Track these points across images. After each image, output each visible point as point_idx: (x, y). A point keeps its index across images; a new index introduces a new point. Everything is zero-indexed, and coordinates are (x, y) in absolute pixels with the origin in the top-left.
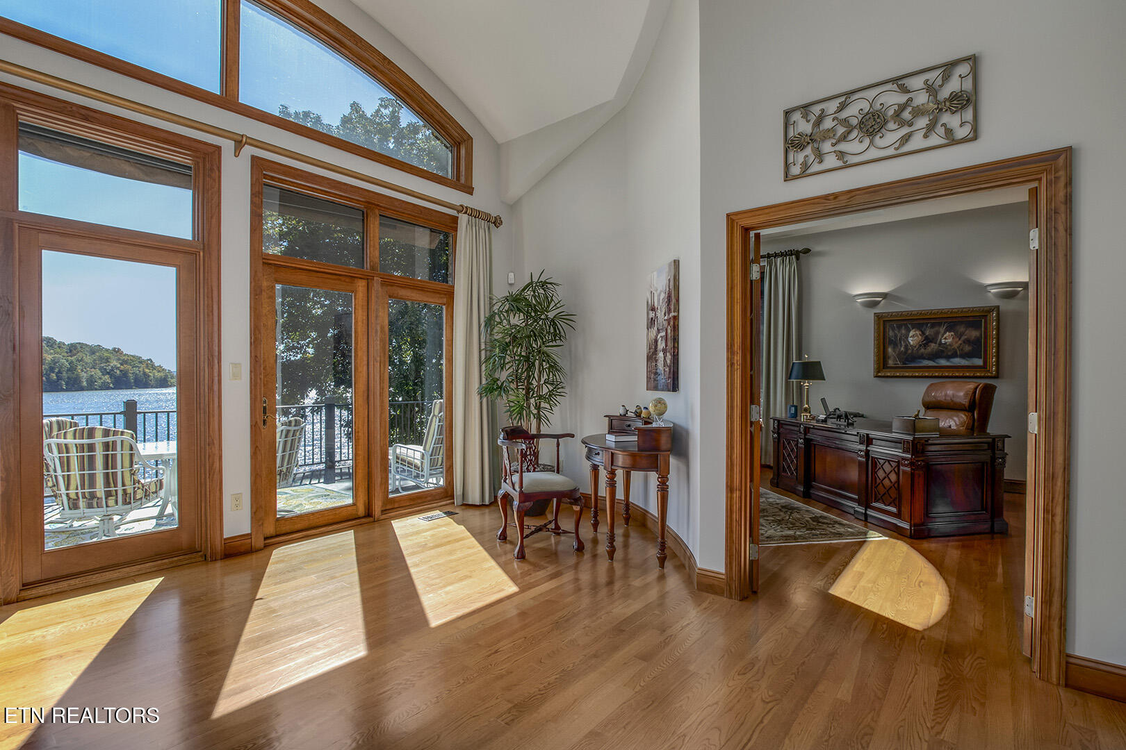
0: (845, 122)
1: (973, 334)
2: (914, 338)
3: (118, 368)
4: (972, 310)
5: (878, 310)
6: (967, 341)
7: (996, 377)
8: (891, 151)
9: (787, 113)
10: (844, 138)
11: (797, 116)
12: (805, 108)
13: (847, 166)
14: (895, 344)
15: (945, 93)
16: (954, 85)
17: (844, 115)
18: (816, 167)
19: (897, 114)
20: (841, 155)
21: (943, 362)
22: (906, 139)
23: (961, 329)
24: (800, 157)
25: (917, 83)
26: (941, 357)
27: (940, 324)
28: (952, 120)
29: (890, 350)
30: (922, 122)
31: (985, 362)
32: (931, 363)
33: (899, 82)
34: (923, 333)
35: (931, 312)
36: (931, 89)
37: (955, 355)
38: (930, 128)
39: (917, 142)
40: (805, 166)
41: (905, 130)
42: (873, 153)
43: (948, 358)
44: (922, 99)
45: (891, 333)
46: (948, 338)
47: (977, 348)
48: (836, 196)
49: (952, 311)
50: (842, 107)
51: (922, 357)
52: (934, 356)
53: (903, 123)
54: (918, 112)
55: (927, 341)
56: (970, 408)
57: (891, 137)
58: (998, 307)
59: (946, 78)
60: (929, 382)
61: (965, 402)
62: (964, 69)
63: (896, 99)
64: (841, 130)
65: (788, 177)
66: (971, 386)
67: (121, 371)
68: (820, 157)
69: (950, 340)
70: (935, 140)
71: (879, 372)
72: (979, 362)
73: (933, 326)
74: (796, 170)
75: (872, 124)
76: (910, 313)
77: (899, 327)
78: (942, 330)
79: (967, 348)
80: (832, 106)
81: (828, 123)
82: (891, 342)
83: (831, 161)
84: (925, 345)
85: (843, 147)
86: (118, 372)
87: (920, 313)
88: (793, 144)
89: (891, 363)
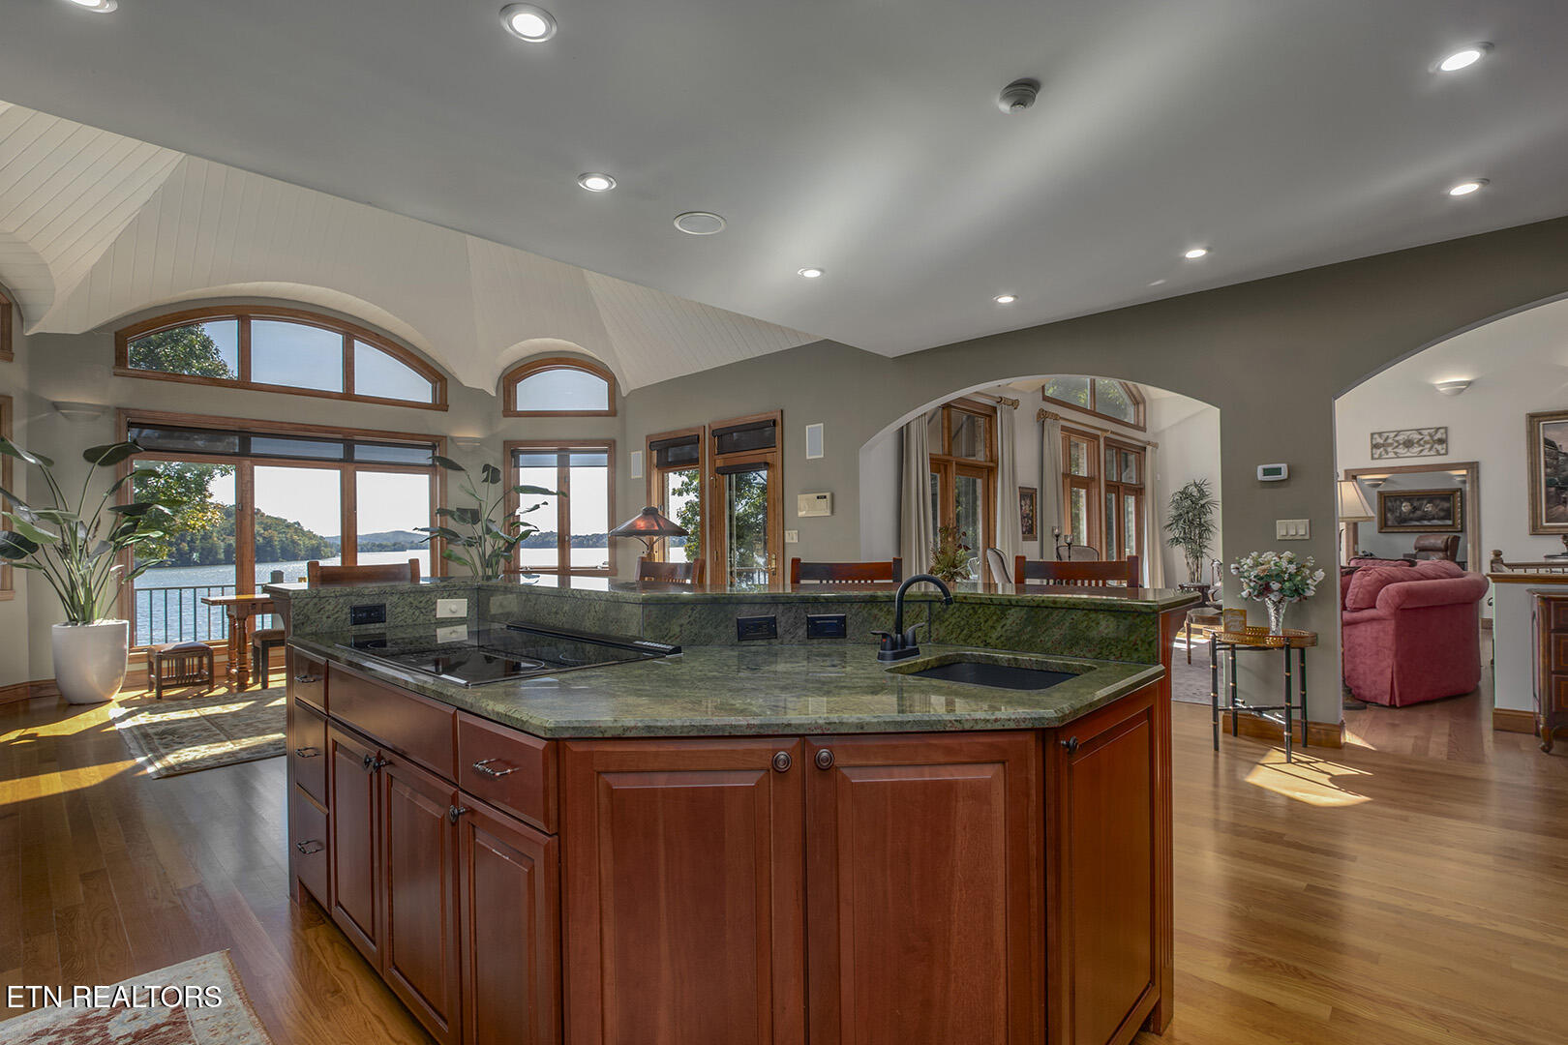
0: (1397, 441)
1: (1446, 505)
2: (1406, 507)
3: (261, 535)
4: (1444, 490)
5: (1380, 489)
6: (1442, 510)
7: (1461, 531)
8: (1416, 455)
9: (1372, 434)
10: (1397, 447)
11: (1376, 436)
12: (1380, 434)
13: (1398, 457)
14: (1392, 511)
15: (1436, 438)
16: (1439, 436)
17: (1396, 439)
18: (1385, 456)
19: (1418, 442)
20: (1396, 453)
21: (1426, 523)
22: (1422, 451)
23: (1438, 502)
24: (1378, 451)
25: (1425, 432)
26: (1425, 520)
27: (1423, 499)
28: (1439, 447)
29: (1389, 515)
30: (1428, 446)
31: (1454, 522)
32: (1418, 523)
33: (1419, 431)
34: (1412, 505)
35: (1418, 491)
36: (1430, 435)
37: (1434, 519)
38: (1431, 449)
39: (1426, 453)
40: (1380, 455)
41: (1421, 448)
42: (1409, 454)
43: (1429, 520)
44: (1427, 438)
45: (1389, 504)
46: (1429, 508)
47: (1448, 514)
48: (1395, 467)
49: (1431, 491)
50: (1396, 436)
51: (1411, 519)
52: (1420, 519)
53: (1420, 445)
54: (1426, 442)
55: (1415, 509)
56: (1446, 550)
57: (1416, 449)
58: (1461, 489)
59: (1436, 432)
60: (1417, 536)
61: (1442, 546)
62: (1442, 431)
63: (1418, 437)
64: (1396, 444)
65: (1373, 458)
66: (1445, 537)
67: (264, 538)
68: (1387, 453)
69: (1430, 509)
70: (1432, 453)
71: (1382, 529)
72: (1450, 522)
73: (1418, 500)
74: (1376, 456)
75: (1408, 444)
76: (1404, 492)
77: (1395, 501)
78: (1425, 502)
79: (1442, 514)
80: (1392, 435)
81: (1390, 441)
82: (1390, 510)
83: (1392, 455)
84: (1414, 512)
85: (1395, 450)
86: (261, 540)
87: (1410, 492)
88: (1375, 446)
89: (1390, 523)
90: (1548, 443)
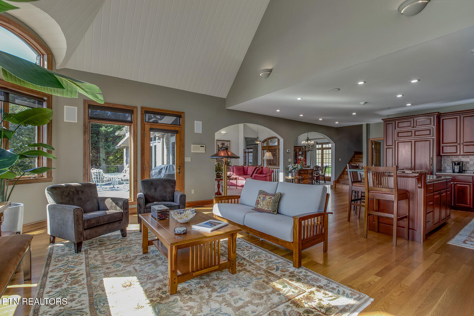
90: (218, 145)
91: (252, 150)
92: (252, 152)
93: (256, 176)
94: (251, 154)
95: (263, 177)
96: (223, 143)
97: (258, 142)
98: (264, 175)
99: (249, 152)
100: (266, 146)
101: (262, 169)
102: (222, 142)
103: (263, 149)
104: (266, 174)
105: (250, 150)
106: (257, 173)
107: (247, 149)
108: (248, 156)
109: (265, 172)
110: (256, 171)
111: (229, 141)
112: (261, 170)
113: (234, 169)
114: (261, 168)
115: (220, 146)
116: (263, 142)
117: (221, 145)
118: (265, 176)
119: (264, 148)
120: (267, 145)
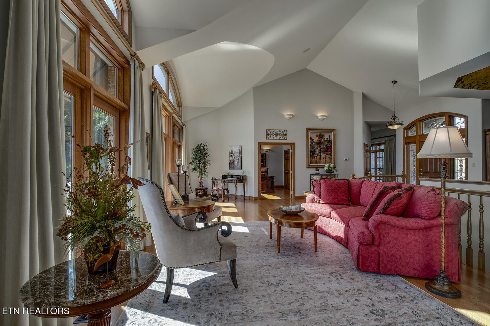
0: (274, 133)
8: (279, 139)
10: (273, 135)
11: (268, 131)
12: (269, 130)
13: (274, 139)
16: (285, 133)
18: (270, 138)
19: (279, 135)
20: (273, 138)
22: (280, 138)
24: (268, 136)
25: (281, 131)
28: (285, 137)
38: (283, 137)
39: (281, 138)
42: (277, 138)
44: (282, 133)
48: (273, 143)
54: (282, 135)
59: (284, 131)
62: (286, 131)
63: (279, 132)
68: (271, 137)
70: (283, 139)
74: (268, 138)
75: (277, 135)
80: (272, 131)
81: (272, 133)
88: (267, 134)
90: (311, 138)
91: (383, 147)
92: (382, 151)
93: (385, 223)
94: (382, 154)
95: (415, 229)
96: (320, 135)
97: (396, 127)
98: (421, 223)
99: (376, 151)
100: (414, 137)
101: (412, 194)
102: (318, 133)
103: (406, 143)
104: (429, 219)
105: (378, 148)
106: (388, 211)
107: (373, 145)
108: (376, 158)
109: (423, 209)
110: (382, 204)
111: (333, 130)
112: (404, 200)
113: (323, 186)
114: (407, 190)
115: (315, 139)
116: (408, 128)
117: (317, 139)
118: (428, 228)
119: (408, 141)
120: (417, 132)
